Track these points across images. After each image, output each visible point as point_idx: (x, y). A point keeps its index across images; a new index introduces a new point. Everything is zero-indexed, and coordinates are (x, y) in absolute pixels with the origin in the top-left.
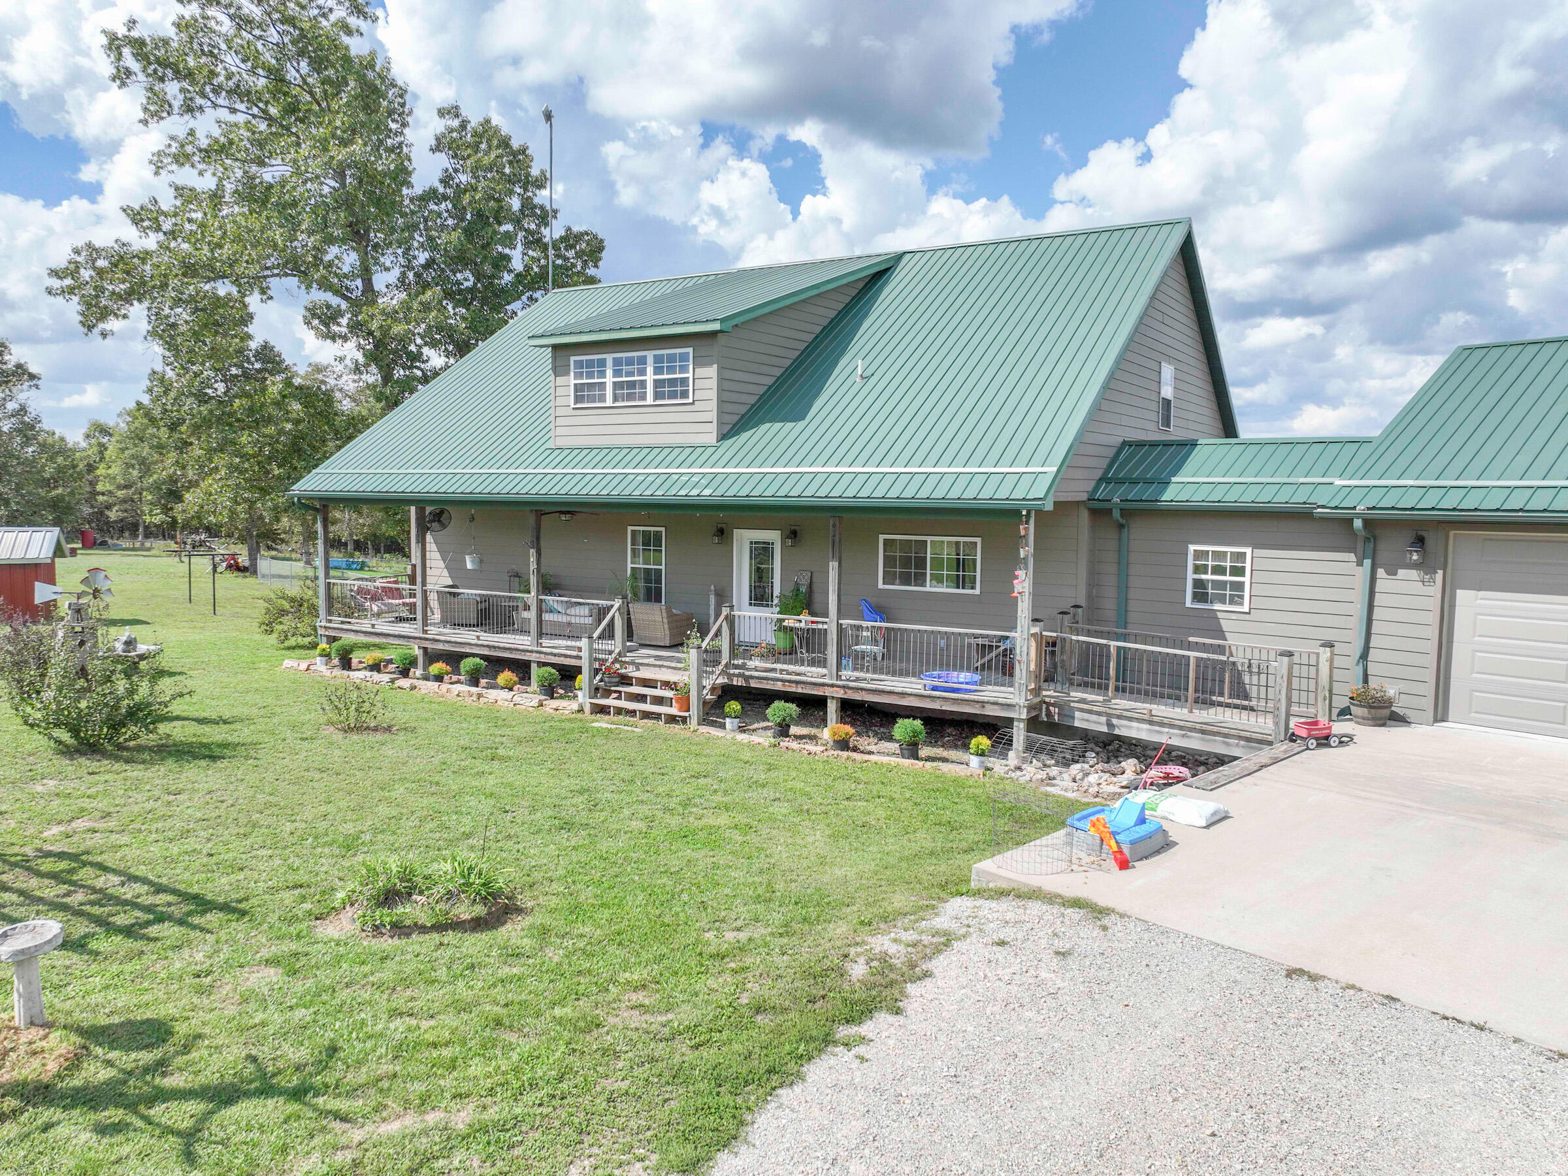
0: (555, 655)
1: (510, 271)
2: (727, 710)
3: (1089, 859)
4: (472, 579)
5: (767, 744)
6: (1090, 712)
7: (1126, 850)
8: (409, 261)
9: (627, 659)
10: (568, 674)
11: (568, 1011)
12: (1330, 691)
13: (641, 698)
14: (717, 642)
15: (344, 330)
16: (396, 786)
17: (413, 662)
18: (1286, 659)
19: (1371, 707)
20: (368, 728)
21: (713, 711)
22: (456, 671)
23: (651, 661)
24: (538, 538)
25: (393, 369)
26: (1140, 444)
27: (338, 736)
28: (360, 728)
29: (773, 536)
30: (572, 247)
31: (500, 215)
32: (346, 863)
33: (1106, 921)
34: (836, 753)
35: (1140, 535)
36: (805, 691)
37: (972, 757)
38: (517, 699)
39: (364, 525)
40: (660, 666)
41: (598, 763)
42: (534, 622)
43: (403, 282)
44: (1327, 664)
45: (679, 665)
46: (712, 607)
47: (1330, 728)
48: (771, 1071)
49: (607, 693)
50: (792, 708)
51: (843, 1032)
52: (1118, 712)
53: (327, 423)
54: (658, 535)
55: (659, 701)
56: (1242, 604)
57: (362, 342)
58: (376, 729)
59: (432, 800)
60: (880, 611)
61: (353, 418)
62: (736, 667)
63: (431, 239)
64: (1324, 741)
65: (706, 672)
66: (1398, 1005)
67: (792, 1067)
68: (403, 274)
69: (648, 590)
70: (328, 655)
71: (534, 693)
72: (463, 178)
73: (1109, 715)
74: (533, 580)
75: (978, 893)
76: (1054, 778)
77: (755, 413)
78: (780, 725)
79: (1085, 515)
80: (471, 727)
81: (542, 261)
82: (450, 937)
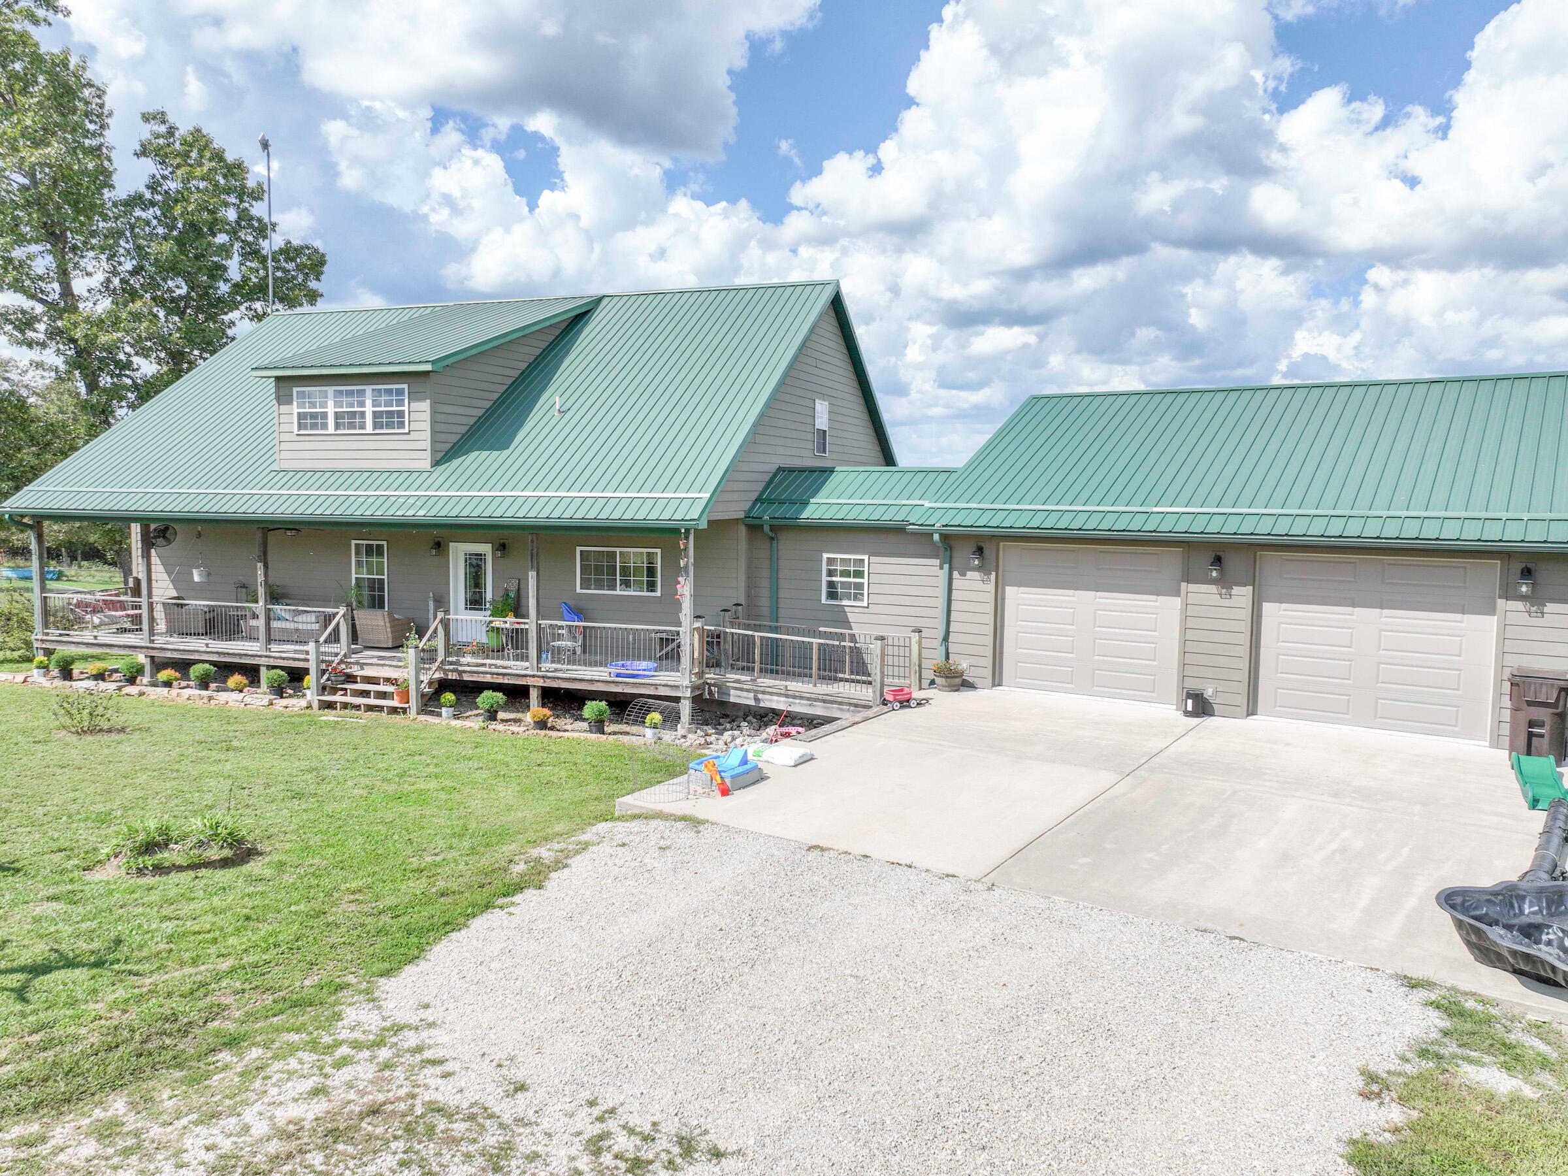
0: (284, 659)
1: (226, 281)
2: (443, 700)
3: (702, 791)
4: (200, 591)
5: (477, 727)
6: (741, 690)
7: (728, 782)
8: (114, 267)
9: (352, 660)
10: (296, 676)
11: (302, 907)
12: (920, 666)
13: (365, 694)
14: (433, 643)
15: (41, 336)
16: (139, 775)
17: (140, 671)
18: (879, 642)
19: (947, 677)
20: (101, 730)
21: (430, 702)
22: (185, 676)
23: (375, 661)
24: (265, 554)
25: (99, 376)
26: (791, 470)
27: (73, 739)
28: (93, 730)
29: (486, 549)
30: (293, 260)
31: (215, 226)
32: (103, 832)
33: (701, 828)
34: (535, 732)
35: (787, 546)
36: (510, 682)
37: (647, 730)
38: (248, 700)
39: (60, 532)
40: (383, 665)
41: (325, 748)
42: (262, 629)
43: (107, 288)
44: (917, 646)
45: (400, 664)
46: (431, 612)
47: (910, 693)
48: (446, 924)
49: (334, 691)
50: (500, 696)
51: (500, 901)
52: (762, 689)
53: (23, 430)
54: (380, 548)
55: (383, 695)
56: (863, 600)
57: (61, 347)
58: (110, 731)
59: (174, 783)
60: (579, 612)
61: (52, 425)
62: (451, 663)
63: (139, 248)
64: (905, 703)
65: (424, 669)
66: (868, 860)
67: (462, 920)
68: (108, 280)
69: (373, 597)
70: (46, 667)
71: (265, 693)
72: (172, 186)
73: (756, 692)
74: (261, 591)
75: (619, 819)
76: (711, 743)
77: (467, 440)
78: (488, 711)
79: (743, 530)
80: (205, 726)
81: (261, 272)
82: (203, 872)
